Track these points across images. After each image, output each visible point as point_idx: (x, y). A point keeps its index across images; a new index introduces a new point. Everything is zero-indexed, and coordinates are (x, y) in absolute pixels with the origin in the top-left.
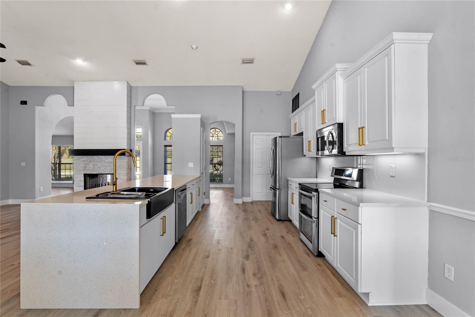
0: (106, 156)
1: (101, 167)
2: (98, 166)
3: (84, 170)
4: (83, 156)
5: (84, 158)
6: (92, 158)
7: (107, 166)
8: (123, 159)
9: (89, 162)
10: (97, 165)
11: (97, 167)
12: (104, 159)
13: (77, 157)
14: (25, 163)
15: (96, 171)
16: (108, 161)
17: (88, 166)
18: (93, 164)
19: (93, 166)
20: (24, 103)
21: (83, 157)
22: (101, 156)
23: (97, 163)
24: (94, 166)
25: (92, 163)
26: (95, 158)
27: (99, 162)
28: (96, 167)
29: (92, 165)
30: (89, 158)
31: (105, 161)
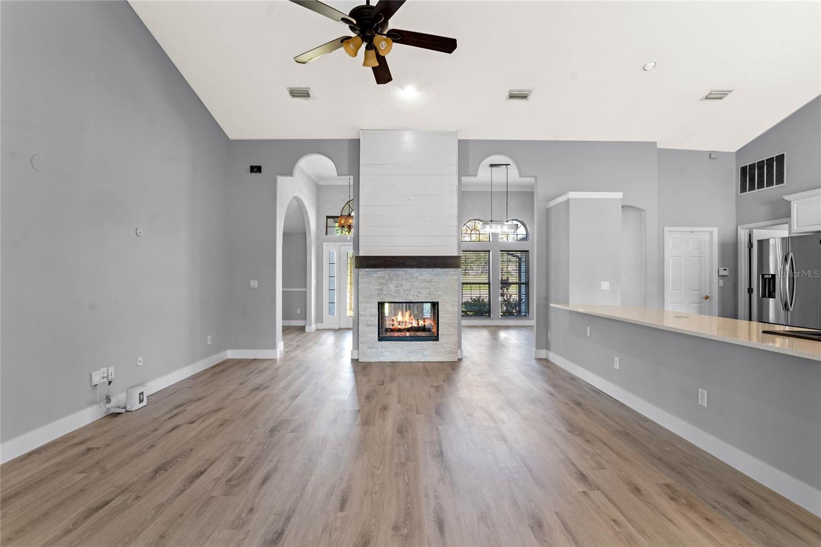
0: (420, 270)
1: (410, 289)
2: (404, 287)
3: (379, 295)
4: (376, 270)
5: (378, 272)
6: (394, 272)
7: (422, 287)
8: (451, 274)
9: (387, 280)
10: (402, 285)
11: (404, 290)
12: (416, 275)
13: (366, 271)
14: (257, 281)
15: (402, 297)
16: (424, 278)
17: (387, 288)
18: (396, 283)
19: (397, 287)
20: (256, 169)
21: (376, 271)
22: (411, 269)
23: (404, 282)
24: (397, 289)
25: (394, 282)
26: (400, 272)
27: (406, 280)
28: (402, 290)
29: (395, 285)
30: (387, 272)
31: (419, 278)
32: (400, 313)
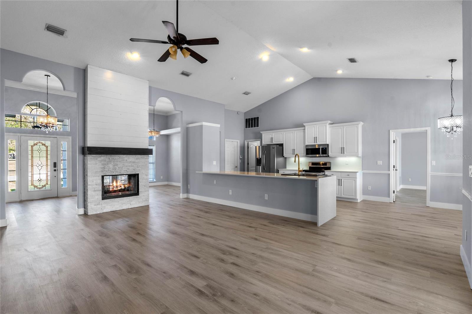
0: (128, 156)
1: (123, 167)
2: (119, 166)
3: (102, 171)
4: (100, 155)
5: (102, 157)
6: (112, 157)
7: (129, 166)
8: (146, 158)
9: (107, 162)
10: (117, 165)
11: (119, 167)
12: (126, 159)
13: (92, 157)
15: (117, 172)
16: (130, 160)
17: (108, 167)
18: (114, 164)
19: (114, 166)
21: (100, 157)
22: (123, 155)
23: (118, 163)
24: (114, 167)
25: (112, 163)
26: (116, 157)
27: (120, 162)
28: (117, 168)
29: (113, 165)
30: (107, 157)
31: (128, 160)
32: (115, 181)
